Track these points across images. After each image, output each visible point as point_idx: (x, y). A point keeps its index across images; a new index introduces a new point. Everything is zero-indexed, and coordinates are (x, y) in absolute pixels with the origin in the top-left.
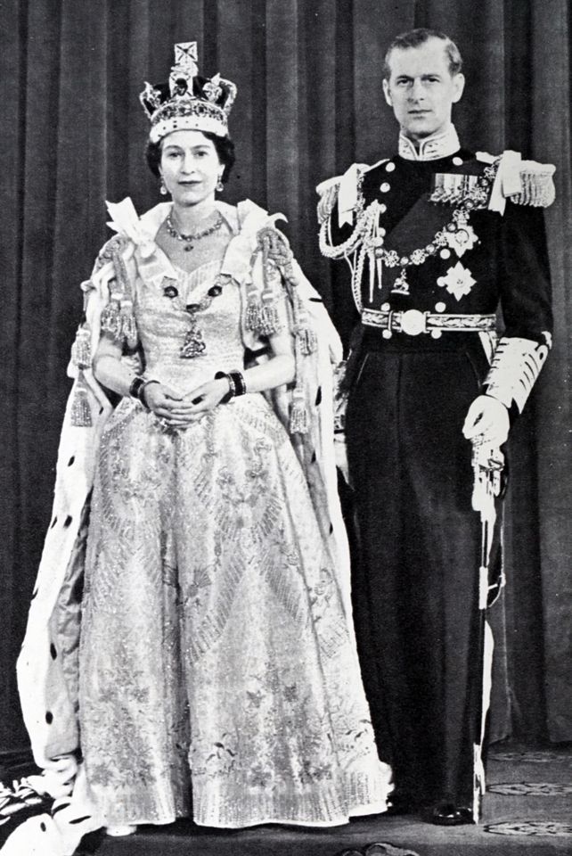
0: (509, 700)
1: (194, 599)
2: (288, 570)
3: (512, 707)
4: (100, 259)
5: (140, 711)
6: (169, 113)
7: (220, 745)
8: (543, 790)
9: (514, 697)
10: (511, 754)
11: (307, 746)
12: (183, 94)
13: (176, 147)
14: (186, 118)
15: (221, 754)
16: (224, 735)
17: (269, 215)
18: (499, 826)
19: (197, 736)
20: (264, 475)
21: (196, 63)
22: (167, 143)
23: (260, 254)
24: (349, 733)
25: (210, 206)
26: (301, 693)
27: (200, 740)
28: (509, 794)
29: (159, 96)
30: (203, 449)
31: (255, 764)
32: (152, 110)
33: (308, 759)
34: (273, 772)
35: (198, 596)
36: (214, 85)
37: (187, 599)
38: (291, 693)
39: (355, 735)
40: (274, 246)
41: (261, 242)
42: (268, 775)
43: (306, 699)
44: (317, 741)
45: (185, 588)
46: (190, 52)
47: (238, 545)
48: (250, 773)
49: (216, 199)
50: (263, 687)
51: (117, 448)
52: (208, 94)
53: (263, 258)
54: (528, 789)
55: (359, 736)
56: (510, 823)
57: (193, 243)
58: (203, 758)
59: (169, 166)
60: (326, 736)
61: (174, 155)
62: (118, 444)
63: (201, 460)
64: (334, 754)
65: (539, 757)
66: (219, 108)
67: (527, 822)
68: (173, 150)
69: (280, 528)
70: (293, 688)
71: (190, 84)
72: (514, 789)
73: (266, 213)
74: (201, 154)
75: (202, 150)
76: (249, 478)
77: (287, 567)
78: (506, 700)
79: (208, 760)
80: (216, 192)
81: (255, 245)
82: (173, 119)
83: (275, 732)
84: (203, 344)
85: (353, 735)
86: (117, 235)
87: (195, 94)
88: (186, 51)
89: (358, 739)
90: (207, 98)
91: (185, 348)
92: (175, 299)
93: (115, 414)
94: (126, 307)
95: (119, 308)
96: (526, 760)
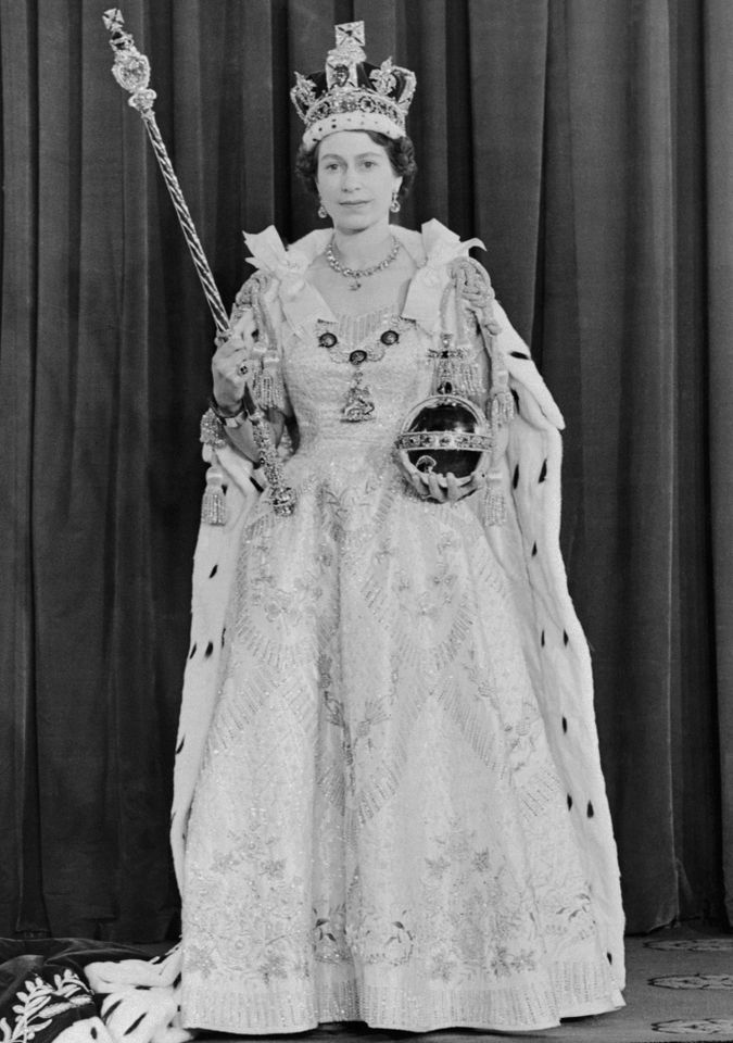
0: (676, 873)
1: (366, 738)
2: (480, 703)
3: (680, 884)
4: (238, 306)
5: (272, 889)
6: (326, 110)
7: (400, 925)
8: (725, 982)
9: (683, 870)
10: (679, 942)
11: (502, 928)
12: (344, 84)
13: (335, 156)
14: (348, 115)
15: (402, 938)
16: (404, 912)
17: (462, 240)
18: (672, 1024)
19: (371, 914)
20: (452, 579)
21: (362, 48)
22: (323, 150)
23: (453, 292)
24: (561, 912)
25: (382, 231)
26: (494, 860)
27: (376, 919)
28: (681, 988)
29: (314, 90)
30: (375, 547)
31: (436, 951)
32: (305, 108)
33: (503, 945)
34: (459, 962)
35: (370, 736)
36: (385, 73)
37: (356, 740)
38: (482, 861)
39: (569, 914)
40: (471, 281)
41: (454, 277)
42: (452, 964)
43: (501, 869)
44: (516, 922)
45: (353, 726)
46: (355, 33)
47: (418, 670)
48: (429, 963)
49: (391, 222)
50: (446, 853)
51: (263, 548)
52: (375, 84)
53: (456, 297)
54: (705, 982)
55: (574, 915)
56: (684, 1021)
57: (362, 280)
58: (381, 941)
59: (327, 182)
60: (528, 915)
61: (333, 167)
62: (263, 543)
63: (372, 560)
64: (538, 938)
65: (717, 945)
66: (393, 103)
67: (707, 1020)
68: (333, 161)
69: (470, 648)
70: (485, 854)
71: (353, 71)
72: (686, 982)
73: (458, 237)
74: (368, 164)
75: (369, 159)
76: (432, 585)
77: (478, 699)
78: (673, 874)
79: (388, 943)
80: (391, 214)
81: (447, 280)
82: (332, 117)
83: (463, 910)
84: (372, 405)
85: (566, 915)
86: (258, 273)
87: (360, 86)
88: (350, 33)
89: (573, 919)
90: (375, 89)
91: (347, 410)
92: (334, 349)
93: (259, 504)
94: (271, 364)
95: (262, 367)
96: (699, 949)
